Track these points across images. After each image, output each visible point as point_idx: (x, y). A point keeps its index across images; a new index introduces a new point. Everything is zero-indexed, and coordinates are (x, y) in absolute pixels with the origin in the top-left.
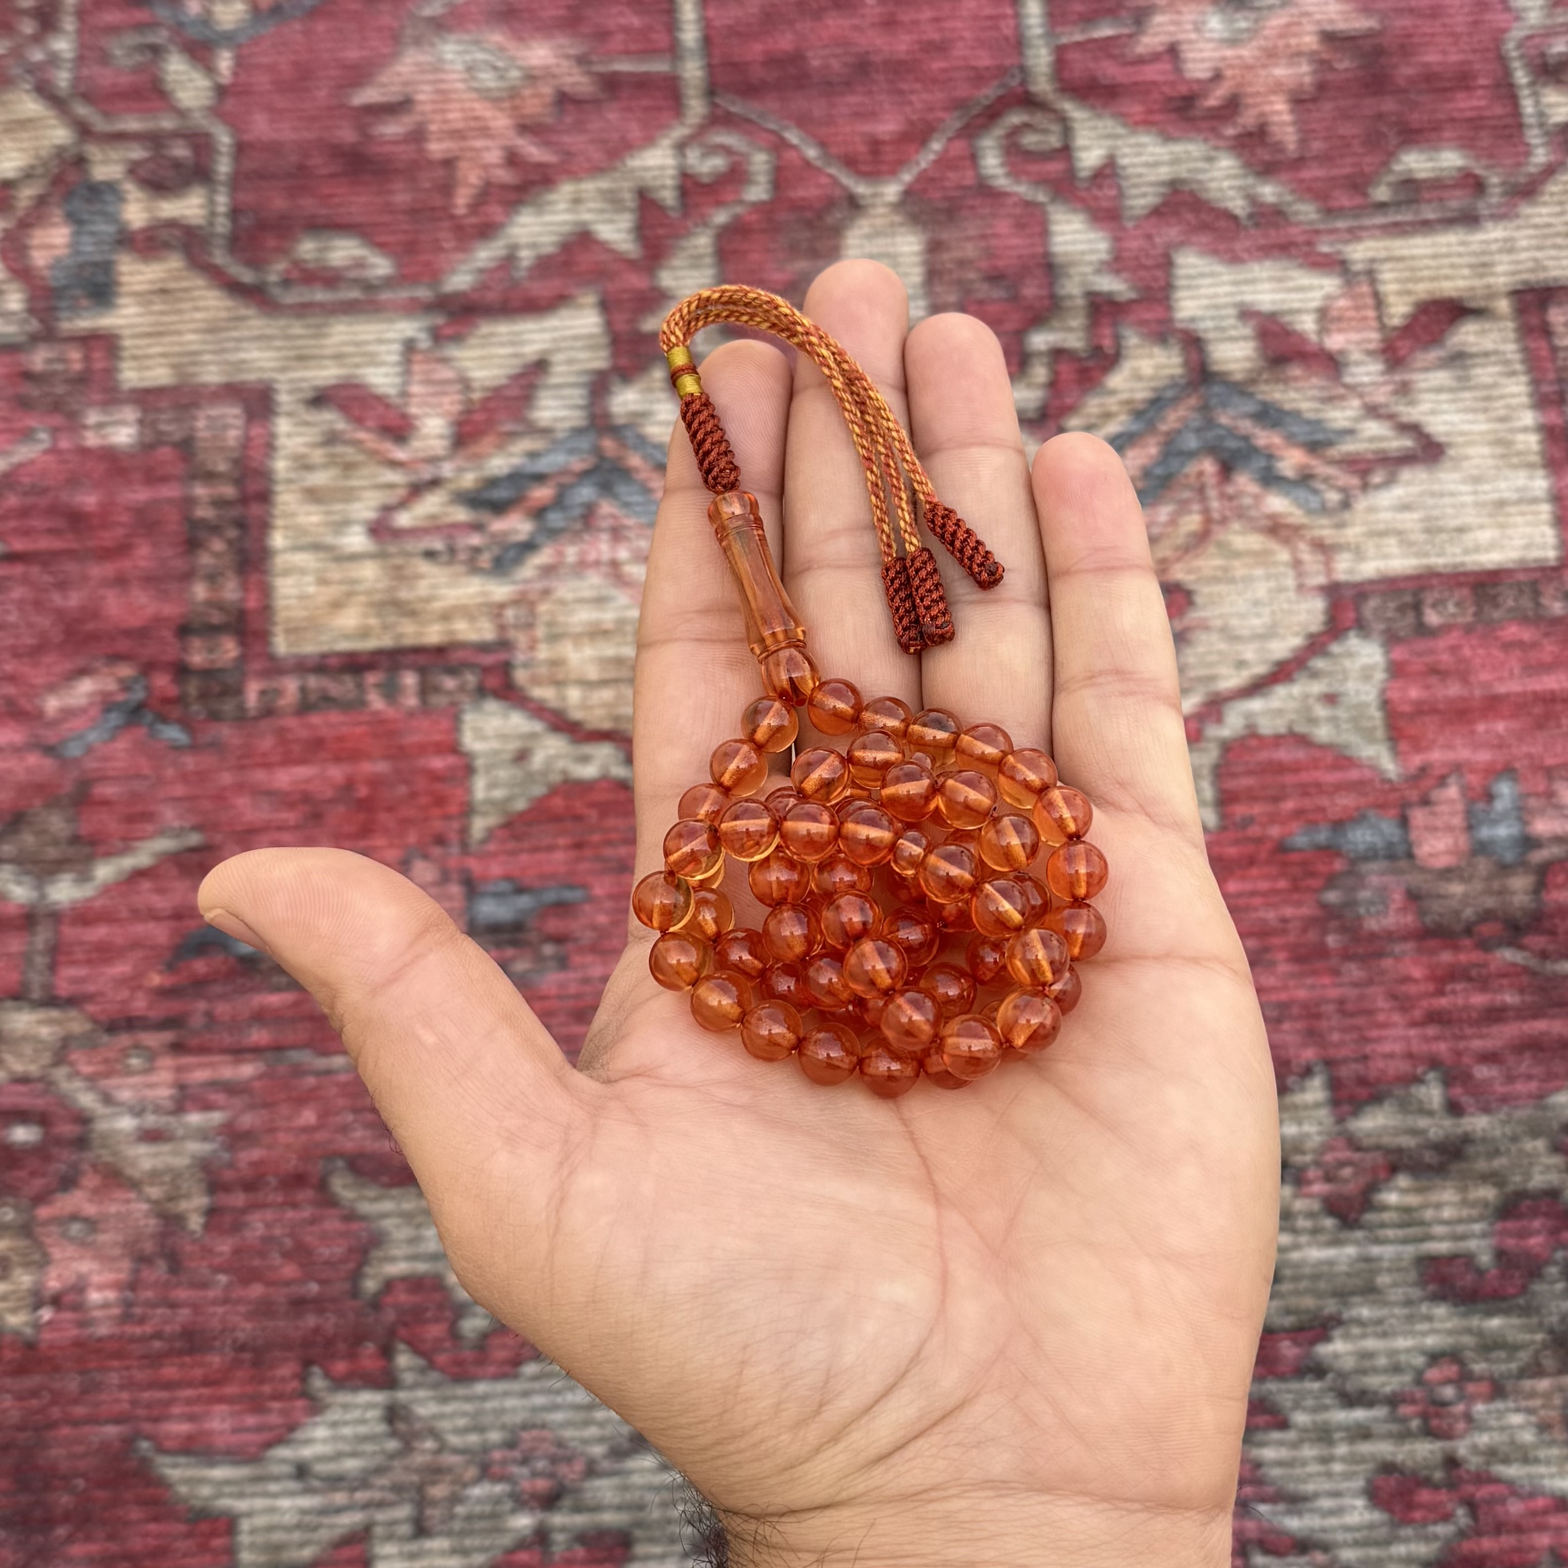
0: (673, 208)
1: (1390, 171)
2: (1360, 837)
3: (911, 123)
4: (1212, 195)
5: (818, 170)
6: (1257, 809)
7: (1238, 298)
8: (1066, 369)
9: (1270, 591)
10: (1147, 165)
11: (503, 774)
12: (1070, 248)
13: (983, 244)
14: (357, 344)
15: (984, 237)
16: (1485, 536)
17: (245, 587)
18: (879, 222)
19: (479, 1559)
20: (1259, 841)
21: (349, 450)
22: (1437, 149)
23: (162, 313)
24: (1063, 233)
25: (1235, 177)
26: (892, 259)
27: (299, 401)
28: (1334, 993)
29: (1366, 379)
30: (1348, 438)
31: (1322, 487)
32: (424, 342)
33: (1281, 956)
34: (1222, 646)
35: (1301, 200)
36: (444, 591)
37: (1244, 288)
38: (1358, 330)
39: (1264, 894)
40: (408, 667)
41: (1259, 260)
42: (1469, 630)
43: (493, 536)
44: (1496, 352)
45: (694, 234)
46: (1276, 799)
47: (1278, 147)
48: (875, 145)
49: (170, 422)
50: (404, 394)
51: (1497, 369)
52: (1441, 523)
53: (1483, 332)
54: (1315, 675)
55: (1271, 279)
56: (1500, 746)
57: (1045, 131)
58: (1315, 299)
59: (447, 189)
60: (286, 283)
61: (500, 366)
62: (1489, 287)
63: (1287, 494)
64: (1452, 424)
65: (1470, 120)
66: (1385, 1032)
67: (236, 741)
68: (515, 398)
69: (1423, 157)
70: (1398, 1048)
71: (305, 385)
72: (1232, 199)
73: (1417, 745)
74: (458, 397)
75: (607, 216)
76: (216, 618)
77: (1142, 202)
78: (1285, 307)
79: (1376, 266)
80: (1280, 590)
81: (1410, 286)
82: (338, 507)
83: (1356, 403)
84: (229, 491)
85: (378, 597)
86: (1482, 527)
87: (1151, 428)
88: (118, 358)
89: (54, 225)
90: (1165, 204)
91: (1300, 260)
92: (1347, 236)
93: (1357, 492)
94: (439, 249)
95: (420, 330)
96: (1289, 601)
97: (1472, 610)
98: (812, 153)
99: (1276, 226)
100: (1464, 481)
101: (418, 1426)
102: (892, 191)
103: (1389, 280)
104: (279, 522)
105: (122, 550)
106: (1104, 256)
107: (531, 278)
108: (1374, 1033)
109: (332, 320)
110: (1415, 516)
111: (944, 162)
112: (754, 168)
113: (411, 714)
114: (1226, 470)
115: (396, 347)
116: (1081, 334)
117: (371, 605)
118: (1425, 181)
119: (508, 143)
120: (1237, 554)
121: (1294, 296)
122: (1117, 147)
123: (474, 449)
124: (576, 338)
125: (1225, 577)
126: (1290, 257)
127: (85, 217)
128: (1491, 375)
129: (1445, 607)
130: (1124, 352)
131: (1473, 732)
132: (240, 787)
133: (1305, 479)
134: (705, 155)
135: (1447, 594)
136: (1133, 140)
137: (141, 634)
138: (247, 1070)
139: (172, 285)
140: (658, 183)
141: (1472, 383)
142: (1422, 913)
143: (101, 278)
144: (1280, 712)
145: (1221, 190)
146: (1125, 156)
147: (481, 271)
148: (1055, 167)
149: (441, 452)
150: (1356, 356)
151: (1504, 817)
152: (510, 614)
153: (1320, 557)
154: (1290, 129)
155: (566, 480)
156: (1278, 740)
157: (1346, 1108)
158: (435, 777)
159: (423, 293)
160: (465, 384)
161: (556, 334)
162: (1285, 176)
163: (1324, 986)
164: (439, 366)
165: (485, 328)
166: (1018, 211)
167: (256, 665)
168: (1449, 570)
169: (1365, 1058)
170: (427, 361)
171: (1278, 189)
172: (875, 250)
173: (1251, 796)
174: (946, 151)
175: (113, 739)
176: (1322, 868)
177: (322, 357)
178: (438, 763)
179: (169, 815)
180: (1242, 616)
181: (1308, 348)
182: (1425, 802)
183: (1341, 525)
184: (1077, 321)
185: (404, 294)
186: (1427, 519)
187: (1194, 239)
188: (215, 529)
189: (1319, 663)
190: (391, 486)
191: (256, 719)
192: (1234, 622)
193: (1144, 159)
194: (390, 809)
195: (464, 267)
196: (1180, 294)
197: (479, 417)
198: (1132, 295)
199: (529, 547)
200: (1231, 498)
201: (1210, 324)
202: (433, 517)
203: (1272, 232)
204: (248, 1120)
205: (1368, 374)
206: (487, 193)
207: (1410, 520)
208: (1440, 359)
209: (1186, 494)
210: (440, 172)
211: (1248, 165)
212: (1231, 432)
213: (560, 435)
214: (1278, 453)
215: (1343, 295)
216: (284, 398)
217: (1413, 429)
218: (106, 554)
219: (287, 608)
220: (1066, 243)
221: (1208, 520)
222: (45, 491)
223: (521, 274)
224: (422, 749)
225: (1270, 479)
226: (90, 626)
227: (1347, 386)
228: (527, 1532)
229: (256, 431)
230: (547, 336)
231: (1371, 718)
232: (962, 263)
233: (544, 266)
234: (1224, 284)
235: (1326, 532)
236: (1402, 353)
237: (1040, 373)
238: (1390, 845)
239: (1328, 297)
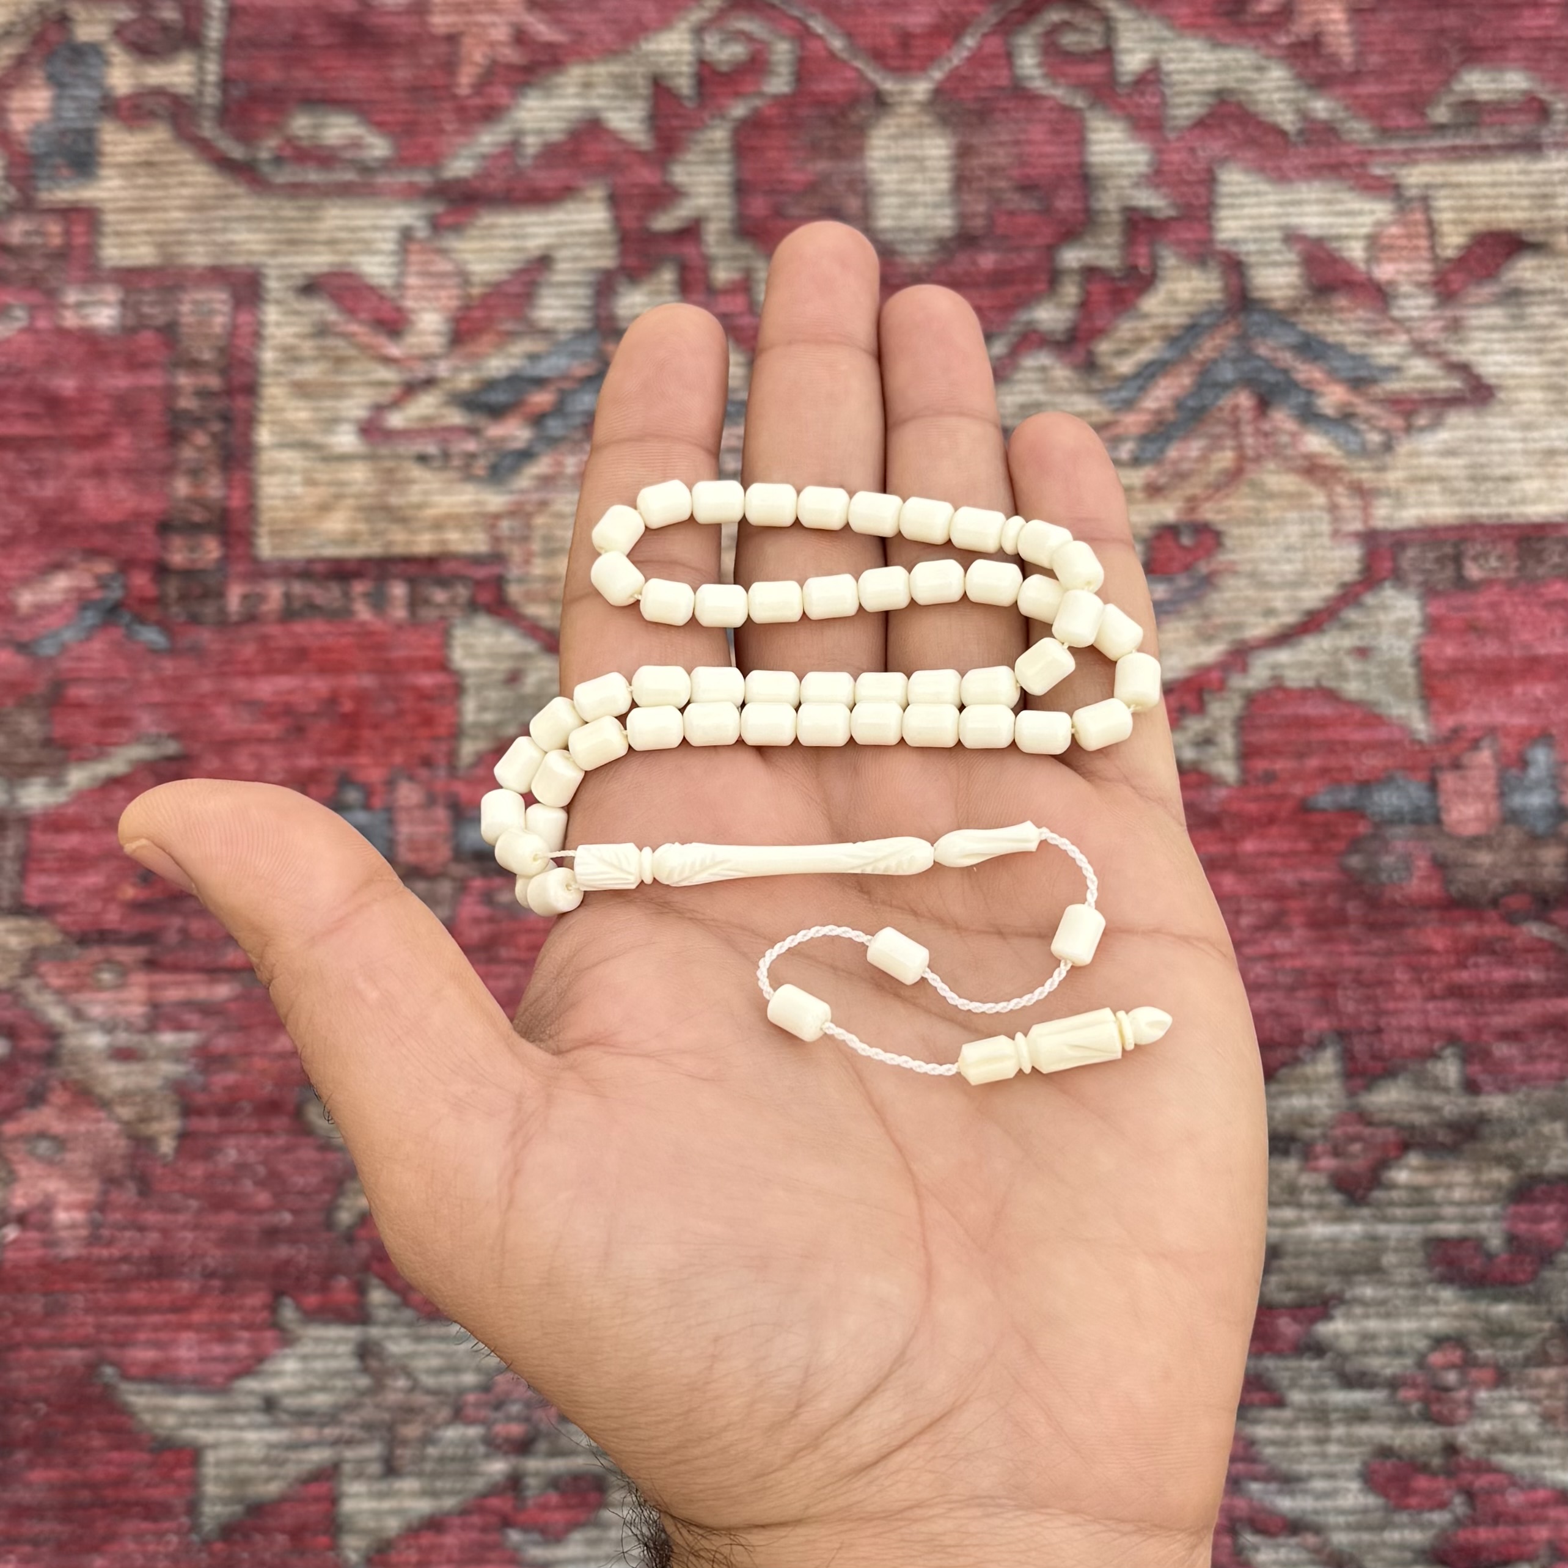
0: (689, 98)
1: (1451, 91)
2: (1387, 800)
3: (945, 16)
4: (1262, 108)
5: (844, 63)
6: (1280, 765)
7: (1284, 221)
8: (1098, 288)
9: (1305, 536)
10: (1193, 71)
11: (494, 695)
12: (1107, 159)
13: (1015, 150)
14: (353, 230)
15: (1017, 143)
16: (1531, 487)
17: (228, 484)
18: (906, 122)
19: (449, 1503)
20: (1282, 797)
21: (340, 343)
22: (1501, 70)
23: (147, 187)
24: (1101, 142)
25: (1286, 89)
26: (919, 163)
27: (288, 288)
28: (1352, 961)
29: (1415, 313)
30: (1394, 375)
31: (1363, 427)
32: (422, 232)
33: (1296, 921)
34: (1251, 593)
35: (1355, 117)
36: (437, 499)
37: (1291, 210)
38: (1409, 260)
39: (1283, 855)
40: (397, 577)
41: (1307, 179)
42: (1510, 585)
43: (491, 442)
44: (1553, 291)
45: (712, 128)
46: (1301, 755)
47: (1333, 59)
48: (906, 39)
49: (152, 304)
50: (400, 286)
51: (1554, 308)
52: (1487, 471)
53: (1540, 268)
54: (1347, 627)
55: (1319, 201)
56: (1537, 711)
57: (1086, 31)
58: (1364, 224)
59: (450, 66)
60: (278, 160)
61: (501, 261)
62: (1549, 220)
63: (1326, 433)
64: (1505, 365)
65: (1535, 40)
66: (1401, 1005)
67: (216, 647)
68: (518, 296)
69: (1487, 77)
70: (1414, 1021)
71: (295, 271)
72: (1282, 113)
73: (1451, 705)
74: (455, 292)
75: (618, 103)
76: (198, 516)
77: (1185, 112)
78: (1333, 232)
79: (1431, 192)
80: (1314, 535)
81: (1466, 216)
82: (328, 403)
83: (1404, 338)
84: (213, 382)
85: (366, 501)
86: (1530, 477)
87: (1185, 356)
88: (101, 234)
89: (35, 87)
90: (1211, 115)
91: (1351, 183)
92: (1402, 159)
93: (1400, 434)
94: (441, 131)
95: (418, 218)
96: (1323, 547)
97: (1515, 564)
98: (837, 44)
99: (1328, 144)
100: (1513, 428)
101: (390, 1363)
102: (920, 88)
103: (1445, 210)
104: (266, 417)
105: (101, 439)
106: (1143, 169)
107: (537, 167)
108: (1391, 1005)
109: (326, 202)
110: (1460, 461)
111: (976, 59)
112: (775, 58)
113: (399, 627)
114: (1264, 405)
115: (392, 235)
116: (1115, 252)
117: (360, 509)
118: (1487, 103)
119: (514, 19)
120: (1271, 496)
121: (1344, 220)
122: (1162, 52)
123: (471, 348)
124: (583, 233)
125: (1257, 519)
126: (1341, 178)
127: (67, 79)
128: (1547, 315)
129: (1487, 560)
130: (1160, 273)
131: (1509, 694)
132: (221, 695)
133: (1346, 418)
134: (724, 42)
135: (1489, 547)
136: (1179, 44)
137: (119, 529)
138: (223, 991)
139: (157, 158)
140: (675, 69)
141: (1528, 322)
142: (1447, 882)
143: (83, 147)
144: (1307, 665)
145: (1271, 102)
146: (1170, 61)
147: (484, 157)
148: (1095, 71)
149: (437, 350)
150: (1405, 288)
151: (1538, 784)
152: (505, 525)
153: (1358, 502)
154: (1346, 41)
155: (566, 385)
156: (1304, 694)
157: (1359, 1082)
158: (422, 695)
159: (422, 178)
160: (464, 277)
161: (562, 229)
162: (1339, 91)
163: (1341, 954)
164: (437, 258)
165: (487, 219)
166: (1053, 116)
167: (240, 568)
168: (1493, 521)
169: (1379, 1031)
170: (423, 251)
171: (1332, 104)
172: (901, 153)
173: (1274, 751)
174: (980, 47)
175: (88, 639)
176: (1344, 830)
177: (315, 242)
178: (427, 680)
179: (146, 721)
180: (1273, 562)
181: (1355, 277)
182: (1456, 765)
183: (1381, 469)
184: (1112, 238)
185: (402, 178)
186: (1473, 466)
187: (1240, 155)
188: (199, 421)
189: (1352, 615)
190: (383, 384)
191: (239, 624)
192: (1264, 567)
193: (1190, 65)
194: (376, 727)
195: (465, 152)
196: (1223, 213)
197: (478, 314)
198: (1172, 213)
199: (526, 455)
200: (1266, 435)
201: (1252, 247)
202: (426, 419)
203: (1323, 151)
204: (222, 1043)
205: (1418, 308)
206: (493, 72)
207: (1455, 466)
208: (1494, 295)
209: (1219, 429)
210: (442, 49)
211: (1299, 76)
212: (1270, 364)
213: (563, 337)
214: (1319, 389)
215: (1394, 223)
216: (273, 285)
217: (1463, 369)
218: (84, 443)
219: (274, 509)
220: (1102, 153)
221: (1242, 458)
222: (20, 373)
223: (525, 162)
224: (411, 664)
225: (1309, 416)
226: (66, 519)
227: (1395, 320)
228: (499, 1478)
229: (244, 318)
230: (552, 230)
231: (1403, 675)
232: (993, 171)
233: (551, 154)
234: (1268, 204)
235: (1365, 476)
236: (1455, 286)
237: (1071, 291)
238: (1418, 809)
239: (1379, 224)
